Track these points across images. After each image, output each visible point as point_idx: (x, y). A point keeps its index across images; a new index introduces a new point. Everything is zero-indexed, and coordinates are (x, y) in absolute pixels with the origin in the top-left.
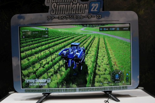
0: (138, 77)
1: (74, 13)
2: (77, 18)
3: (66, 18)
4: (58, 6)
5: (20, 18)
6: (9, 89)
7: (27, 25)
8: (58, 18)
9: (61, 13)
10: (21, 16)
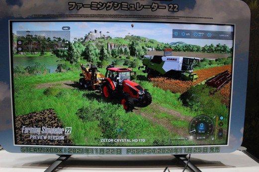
0: (242, 130)
2: (129, 9)
3: (107, 8)
7: (27, 18)
8: (91, 6)
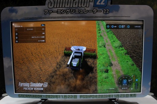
0: (150, 84)
2: (79, 13)
3: (67, 12)
5: (12, 11)
7: (20, 20)
8: (57, 12)
9: (61, 6)
10: (12, 9)
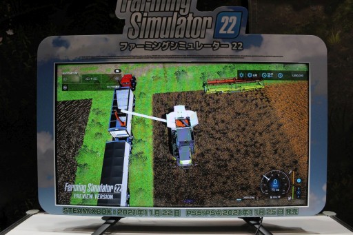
0: (325, 188)
1: (182, 36)
2: (187, 49)
3: (163, 48)
4: (144, 19)
5: (58, 44)
6: (27, 204)
7: (74, 61)
8: (145, 47)
9: (152, 36)
10: (60, 39)
